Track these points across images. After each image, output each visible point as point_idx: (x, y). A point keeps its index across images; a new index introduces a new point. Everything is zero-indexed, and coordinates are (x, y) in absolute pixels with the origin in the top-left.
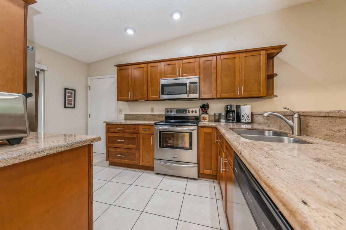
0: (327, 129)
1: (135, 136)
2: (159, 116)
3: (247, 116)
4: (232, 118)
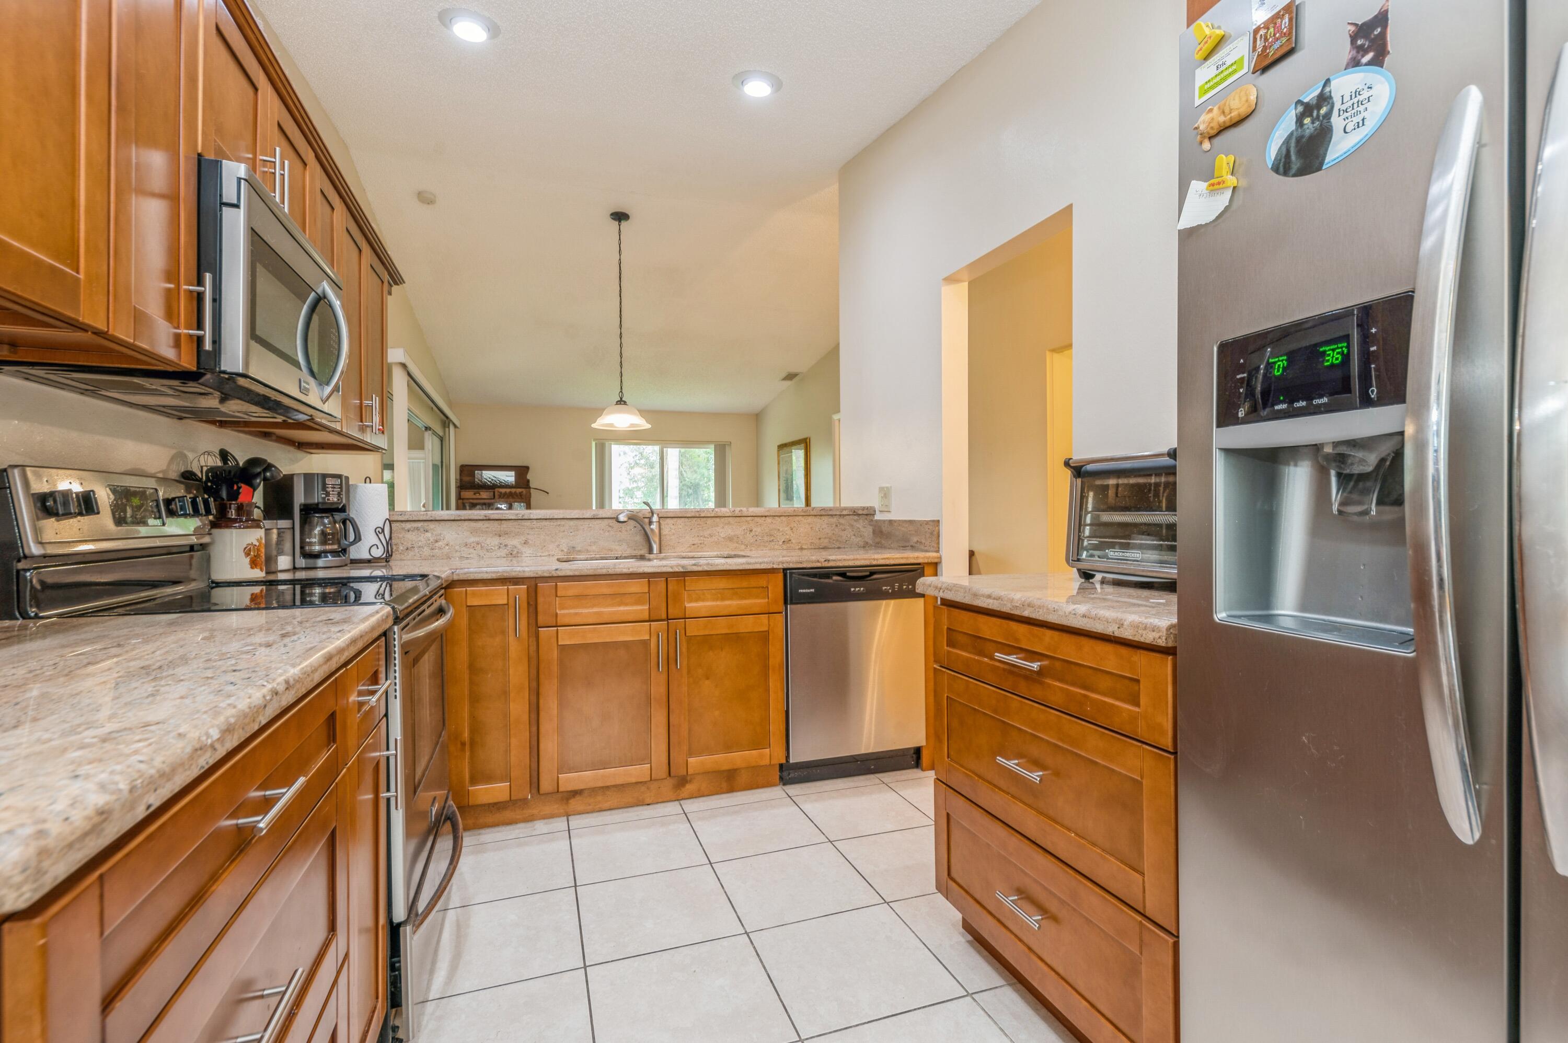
4: (336, 542)
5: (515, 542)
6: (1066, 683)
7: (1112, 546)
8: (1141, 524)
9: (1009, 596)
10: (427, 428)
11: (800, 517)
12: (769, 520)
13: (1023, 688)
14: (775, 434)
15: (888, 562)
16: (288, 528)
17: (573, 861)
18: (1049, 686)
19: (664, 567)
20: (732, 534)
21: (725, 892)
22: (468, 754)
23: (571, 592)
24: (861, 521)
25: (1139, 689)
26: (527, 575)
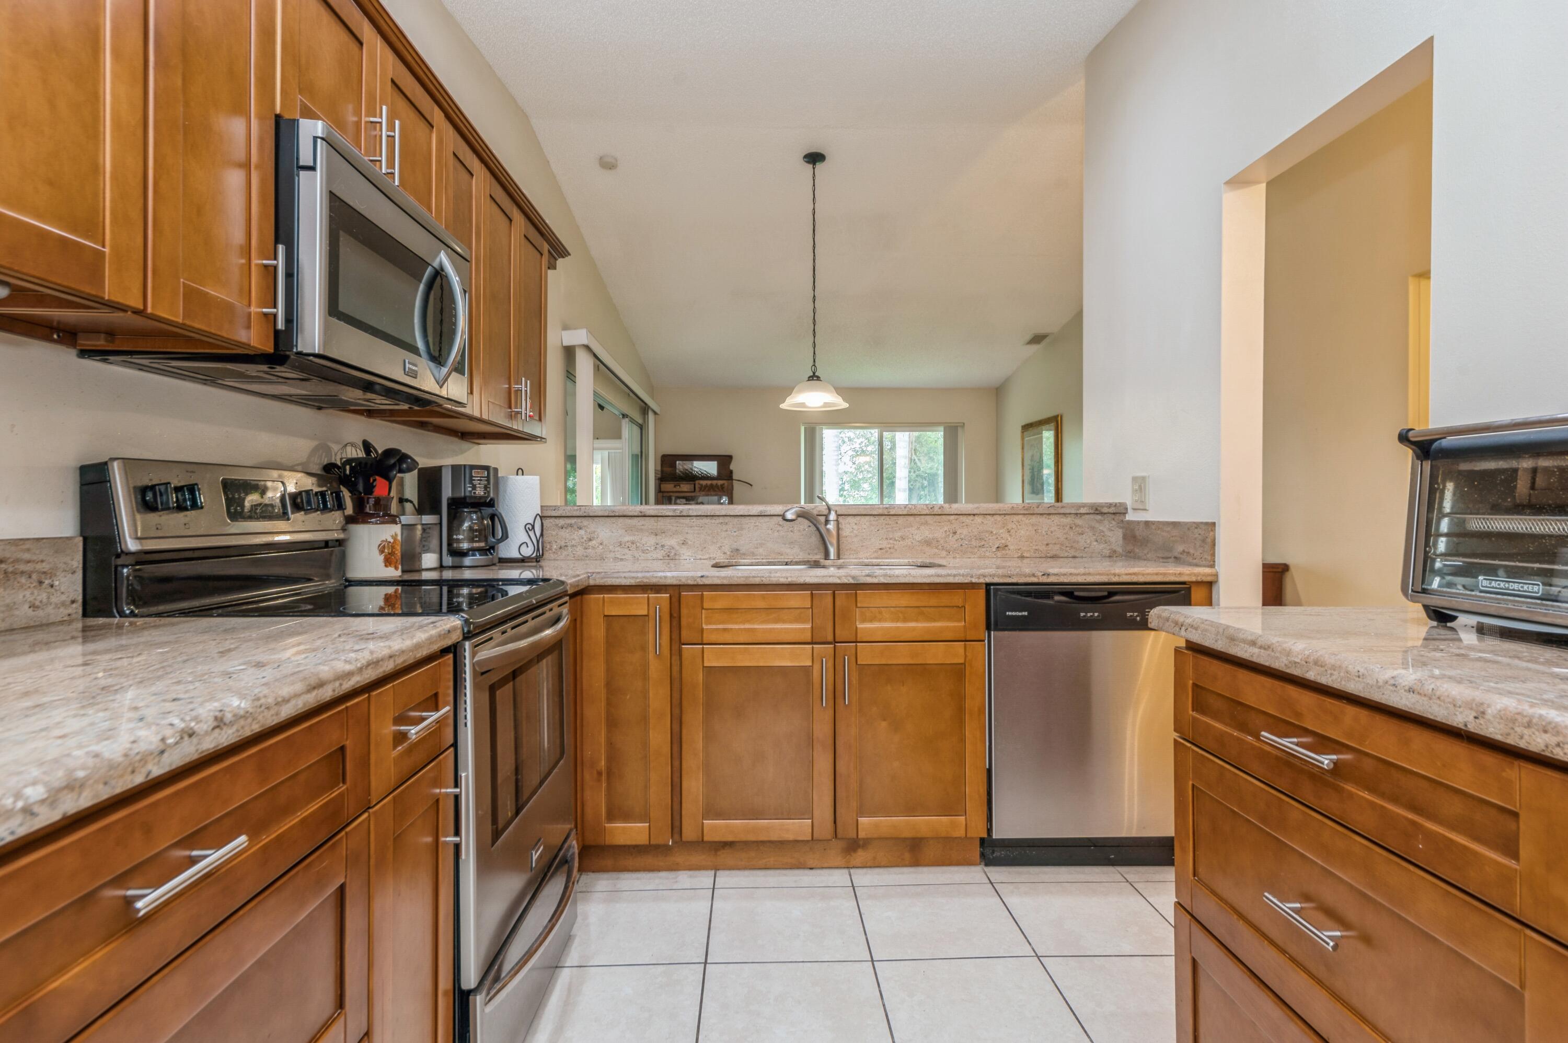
4: (483, 539)
5: (672, 542)
6: (1382, 795)
7: (1491, 571)
8: (1543, 536)
9: (1285, 646)
10: (624, 416)
11: (1020, 516)
12: (978, 519)
13: (1307, 791)
14: (1019, 412)
15: (1135, 579)
16: (435, 524)
17: (709, 929)
18: (1351, 795)
19: (830, 577)
20: (930, 536)
21: (884, 1005)
22: (604, 785)
23: (718, 605)
24: (1106, 522)
25: (1518, 828)
26: (669, 582)
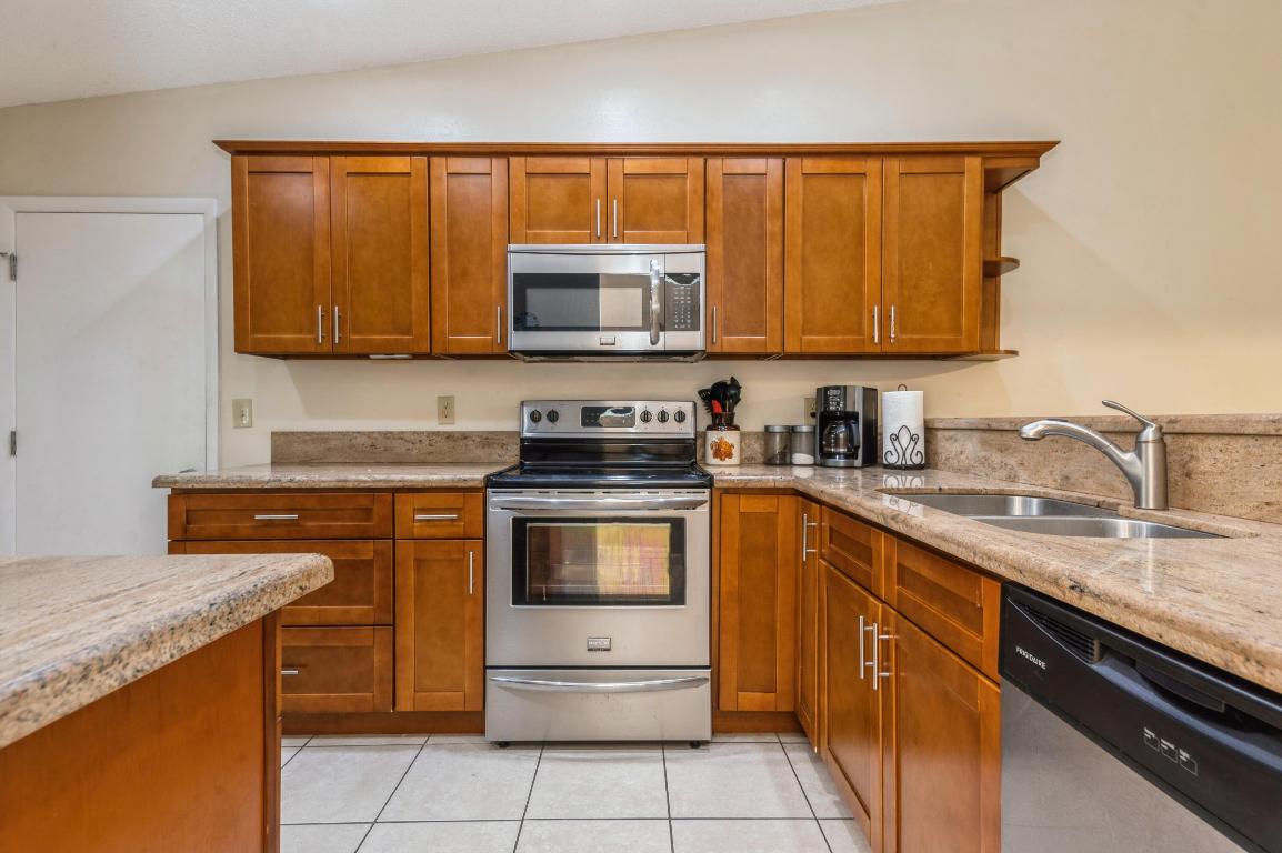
0: (1267, 483)
1: (367, 551)
2: (488, 439)
3: (911, 438)
